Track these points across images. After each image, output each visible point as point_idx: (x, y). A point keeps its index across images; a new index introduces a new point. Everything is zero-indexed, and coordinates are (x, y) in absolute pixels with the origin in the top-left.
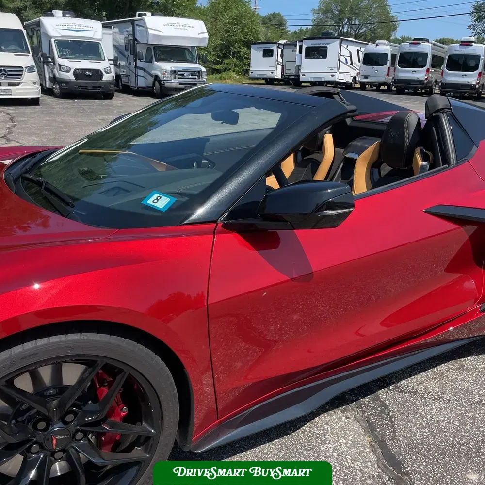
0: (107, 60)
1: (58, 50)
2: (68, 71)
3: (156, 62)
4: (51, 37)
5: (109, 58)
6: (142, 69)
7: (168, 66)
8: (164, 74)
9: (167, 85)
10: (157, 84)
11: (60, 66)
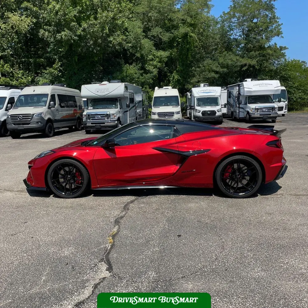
0: (220, 105)
1: (197, 102)
2: (199, 112)
3: (248, 104)
4: (195, 97)
5: (222, 104)
6: (242, 108)
7: (253, 106)
8: (251, 110)
9: (253, 116)
10: (248, 116)
11: (196, 110)
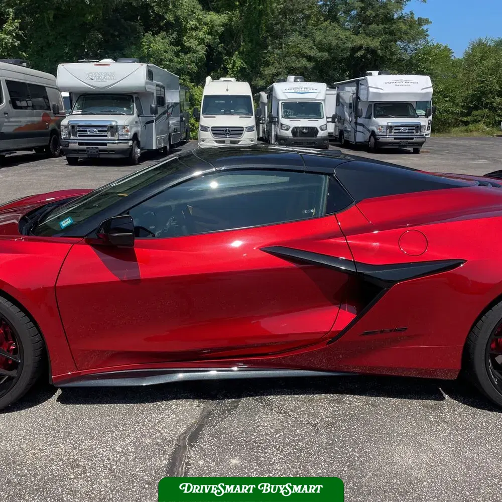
0: (325, 118)
1: (283, 110)
2: (287, 130)
3: (374, 118)
4: (279, 100)
5: (328, 116)
6: (361, 125)
7: (384, 122)
8: (380, 129)
9: (382, 140)
10: (372, 139)
11: (282, 125)
